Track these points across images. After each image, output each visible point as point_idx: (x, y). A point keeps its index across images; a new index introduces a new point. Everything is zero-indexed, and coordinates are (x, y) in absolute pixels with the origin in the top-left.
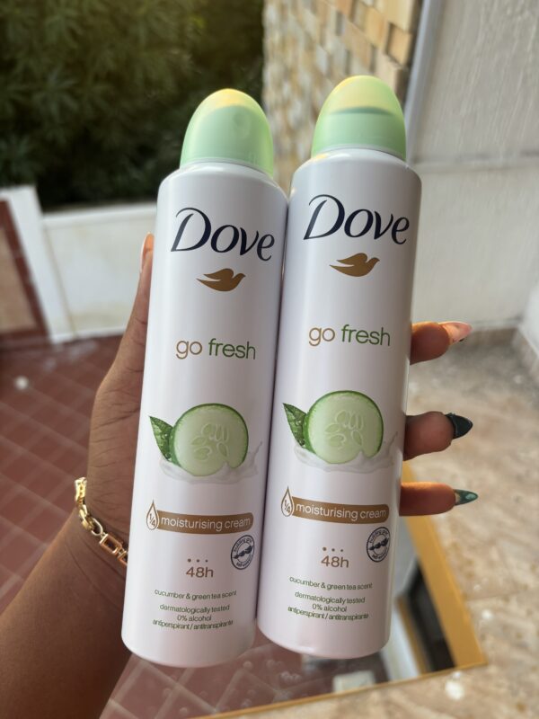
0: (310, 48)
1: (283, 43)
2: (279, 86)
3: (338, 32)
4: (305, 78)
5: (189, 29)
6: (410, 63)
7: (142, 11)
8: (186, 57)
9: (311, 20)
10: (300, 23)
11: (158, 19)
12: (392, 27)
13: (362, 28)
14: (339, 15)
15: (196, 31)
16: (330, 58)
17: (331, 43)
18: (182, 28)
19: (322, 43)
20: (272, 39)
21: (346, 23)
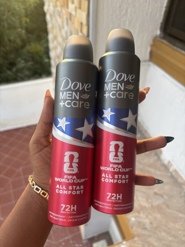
0: (60, 30)
1: (53, 27)
2: (53, 42)
3: (67, 24)
4: (60, 39)
5: (24, 22)
6: (88, 36)
7: (5, 17)
8: (24, 31)
9: (59, 20)
10: (56, 21)
11: (11, 20)
12: (82, 24)
13: (73, 23)
14: (67, 19)
15: (26, 22)
16: (66, 33)
17: (66, 28)
18: (21, 22)
19: (63, 28)
20: (49, 26)
21: (69, 21)
